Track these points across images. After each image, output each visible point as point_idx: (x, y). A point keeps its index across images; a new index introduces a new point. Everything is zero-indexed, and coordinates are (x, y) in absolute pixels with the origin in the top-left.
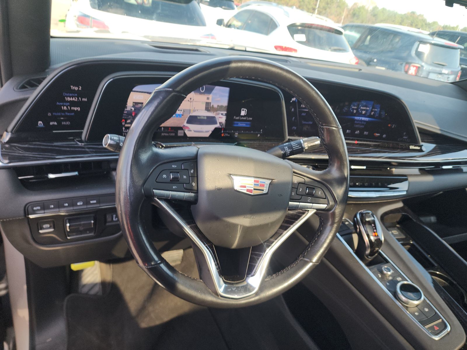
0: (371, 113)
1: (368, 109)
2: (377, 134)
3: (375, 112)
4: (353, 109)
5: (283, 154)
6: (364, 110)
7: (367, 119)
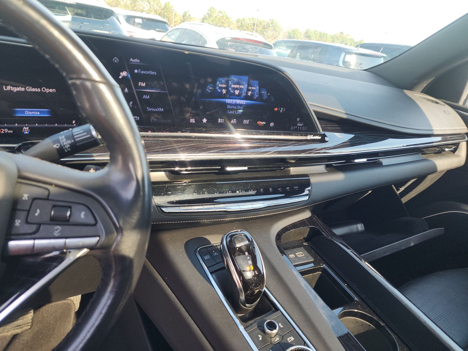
0: (247, 94)
1: (242, 87)
2: (261, 123)
3: (253, 91)
4: (221, 88)
5: (57, 149)
6: (237, 89)
7: (243, 102)
